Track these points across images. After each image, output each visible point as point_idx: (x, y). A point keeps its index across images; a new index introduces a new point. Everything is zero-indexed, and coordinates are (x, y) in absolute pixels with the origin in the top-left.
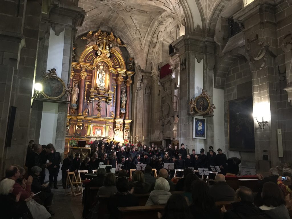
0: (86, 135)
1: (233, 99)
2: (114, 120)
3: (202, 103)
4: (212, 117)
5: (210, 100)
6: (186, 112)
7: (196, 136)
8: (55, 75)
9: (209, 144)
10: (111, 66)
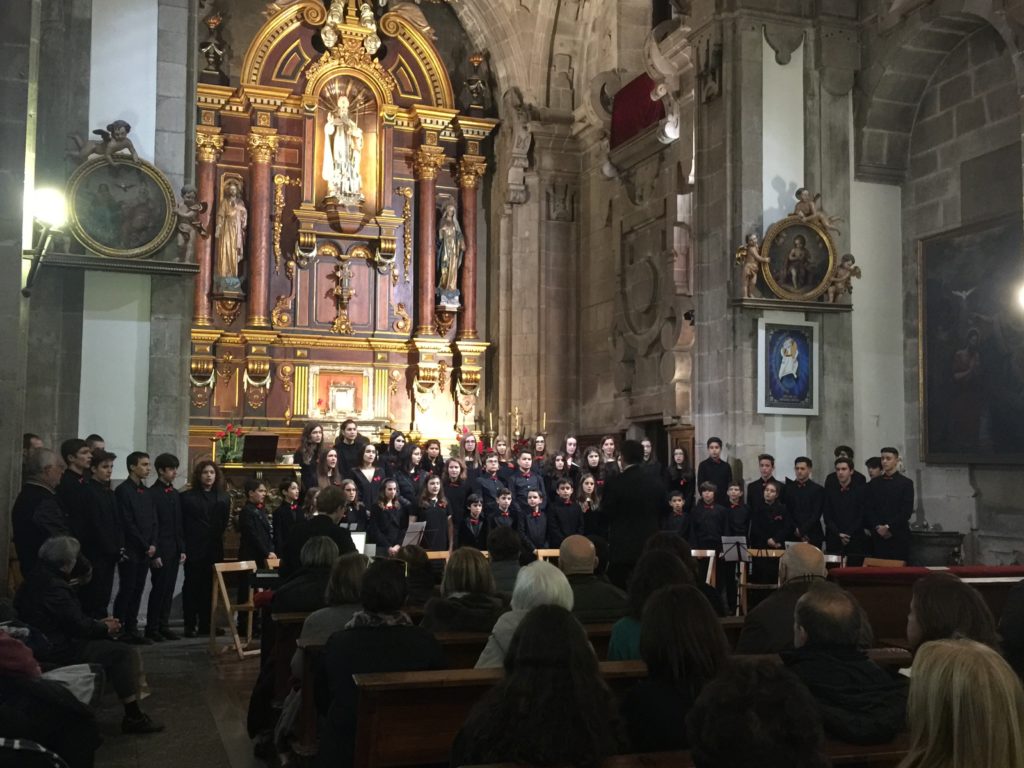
0: (288, 414)
1: (943, 230)
2: (410, 342)
3: (797, 252)
4: (846, 314)
5: (834, 235)
6: (726, 297)
7: (768, 404)
8: (126, 151)
9: (832, 436)
10: (389, 97)
